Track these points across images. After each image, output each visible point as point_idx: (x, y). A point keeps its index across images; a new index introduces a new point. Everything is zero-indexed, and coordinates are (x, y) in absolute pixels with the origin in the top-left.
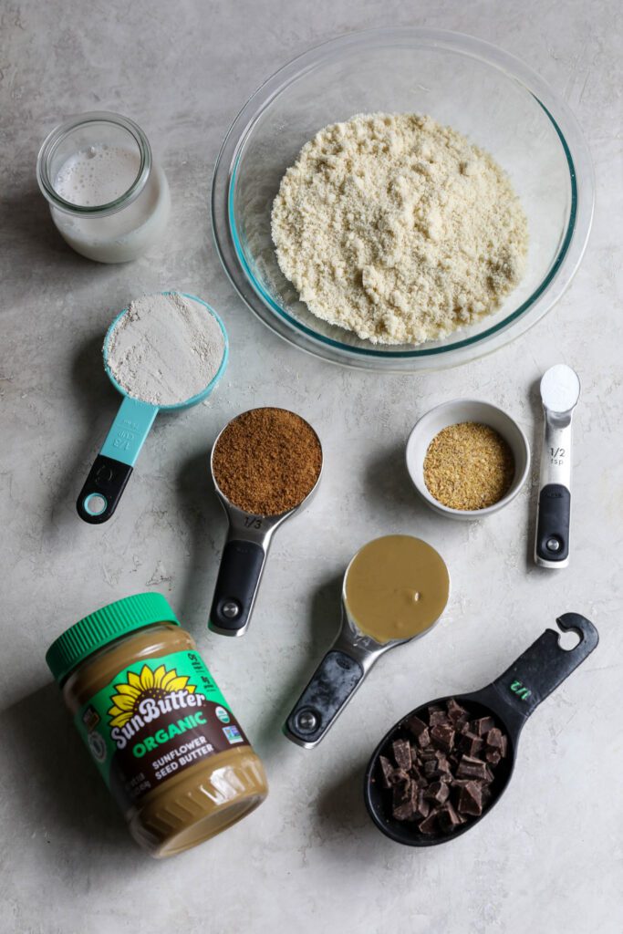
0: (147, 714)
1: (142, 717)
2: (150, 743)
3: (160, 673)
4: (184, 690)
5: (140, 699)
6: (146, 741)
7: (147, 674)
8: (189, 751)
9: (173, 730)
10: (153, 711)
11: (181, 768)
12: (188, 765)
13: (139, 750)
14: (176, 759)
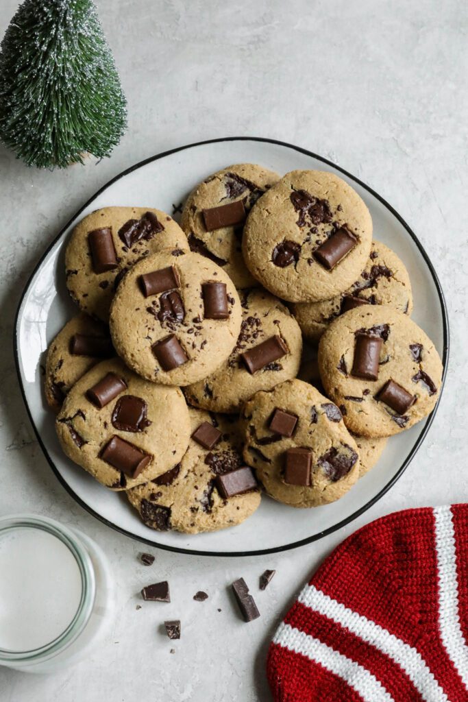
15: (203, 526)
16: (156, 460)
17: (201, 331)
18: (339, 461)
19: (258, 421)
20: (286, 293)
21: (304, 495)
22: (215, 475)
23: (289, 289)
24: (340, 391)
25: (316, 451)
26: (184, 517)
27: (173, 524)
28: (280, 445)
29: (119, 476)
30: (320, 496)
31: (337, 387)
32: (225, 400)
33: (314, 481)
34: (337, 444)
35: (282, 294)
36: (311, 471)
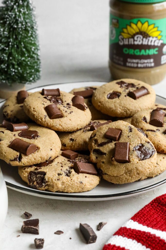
0: (137, 41)
1: (134, 40)
2: (131, 52)
3: (151, 27)
4: (156, 37)
5: (137, 33)
6: (130, 50)
7: (146, 25)
8: (144, 63)
9: (143, 52)
10: (140, 41)
11: (137, 67)
12: (141, 68)
13: (126, 51)
14: (138, 63)
15: (64, 181)
16: (40, 150)
17: (70, 108)
18: (145, 150)
19: (99, 135)
20: (114, 108)
21: (125, 168)
22: (73, 165)
23: (115, 106)
24: (144, 128)
25: (132, 144)
26: (54, 176)
27: (47, 180)
28: (111, 145)
29: (18, 154)
30: (135, 166)
31: (142, 127)
32: (81, 139)
33: (131, 159)
34: (143, 142)
35: (112, 109)
36: (129, 154)
